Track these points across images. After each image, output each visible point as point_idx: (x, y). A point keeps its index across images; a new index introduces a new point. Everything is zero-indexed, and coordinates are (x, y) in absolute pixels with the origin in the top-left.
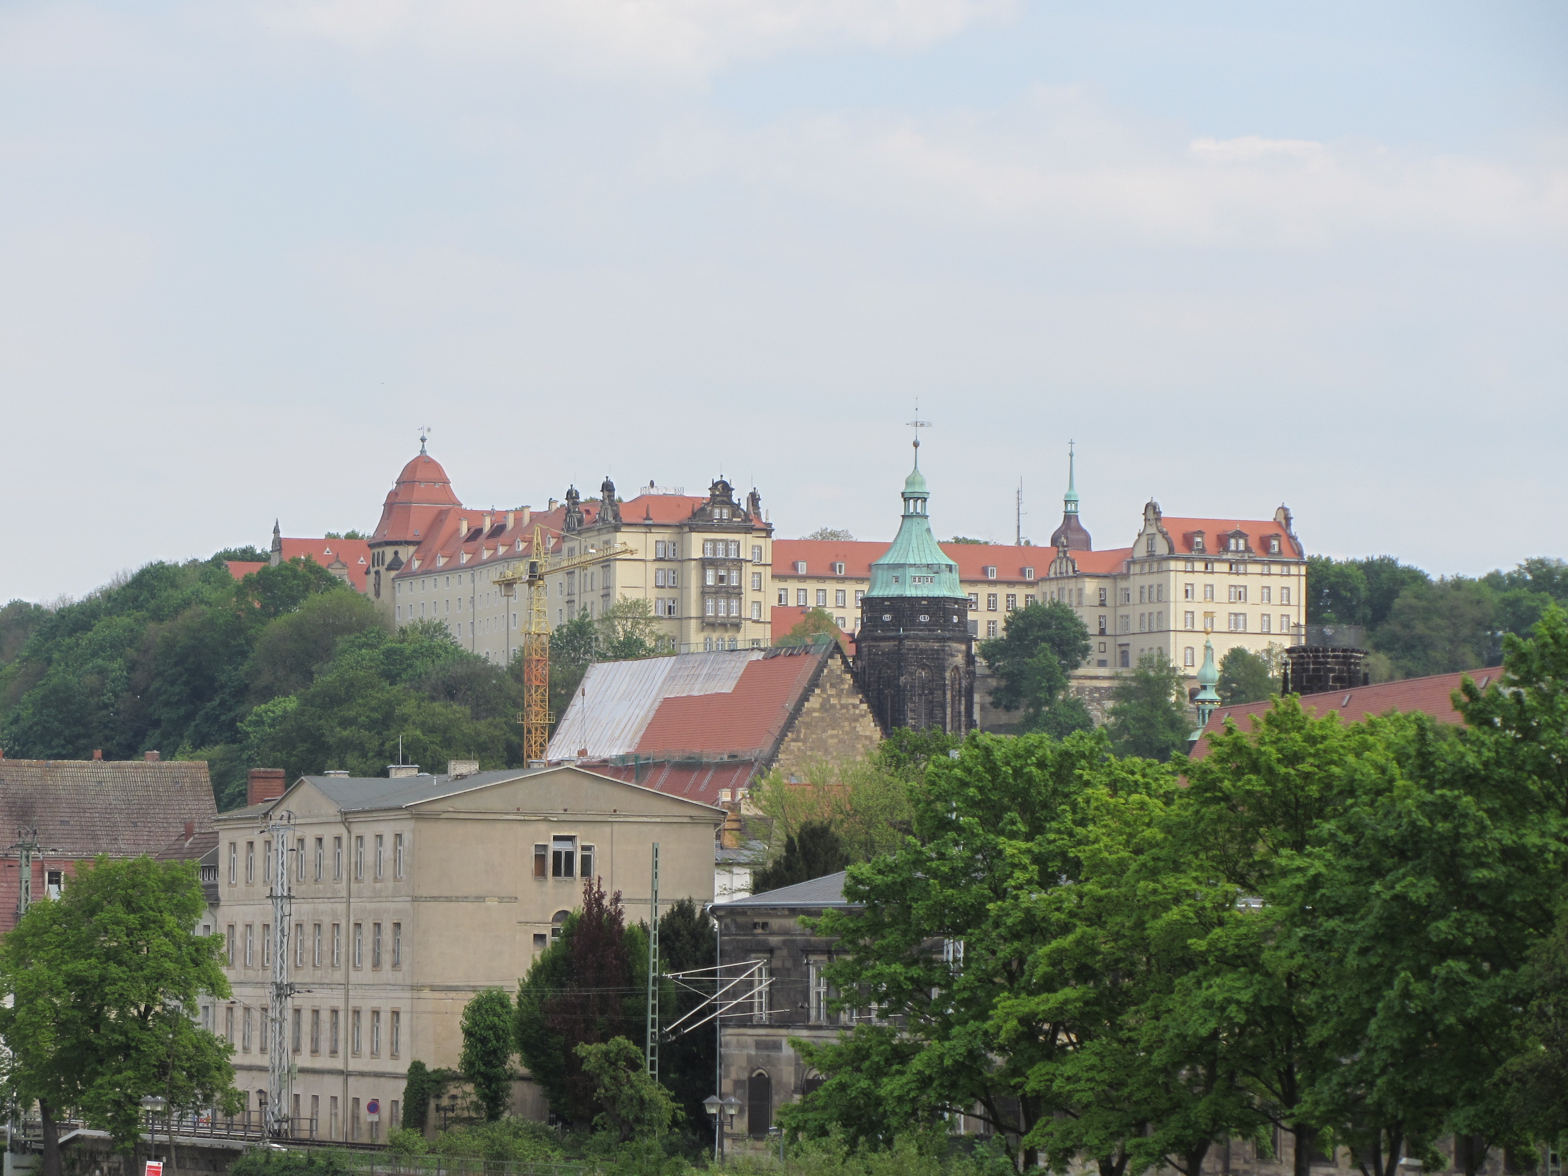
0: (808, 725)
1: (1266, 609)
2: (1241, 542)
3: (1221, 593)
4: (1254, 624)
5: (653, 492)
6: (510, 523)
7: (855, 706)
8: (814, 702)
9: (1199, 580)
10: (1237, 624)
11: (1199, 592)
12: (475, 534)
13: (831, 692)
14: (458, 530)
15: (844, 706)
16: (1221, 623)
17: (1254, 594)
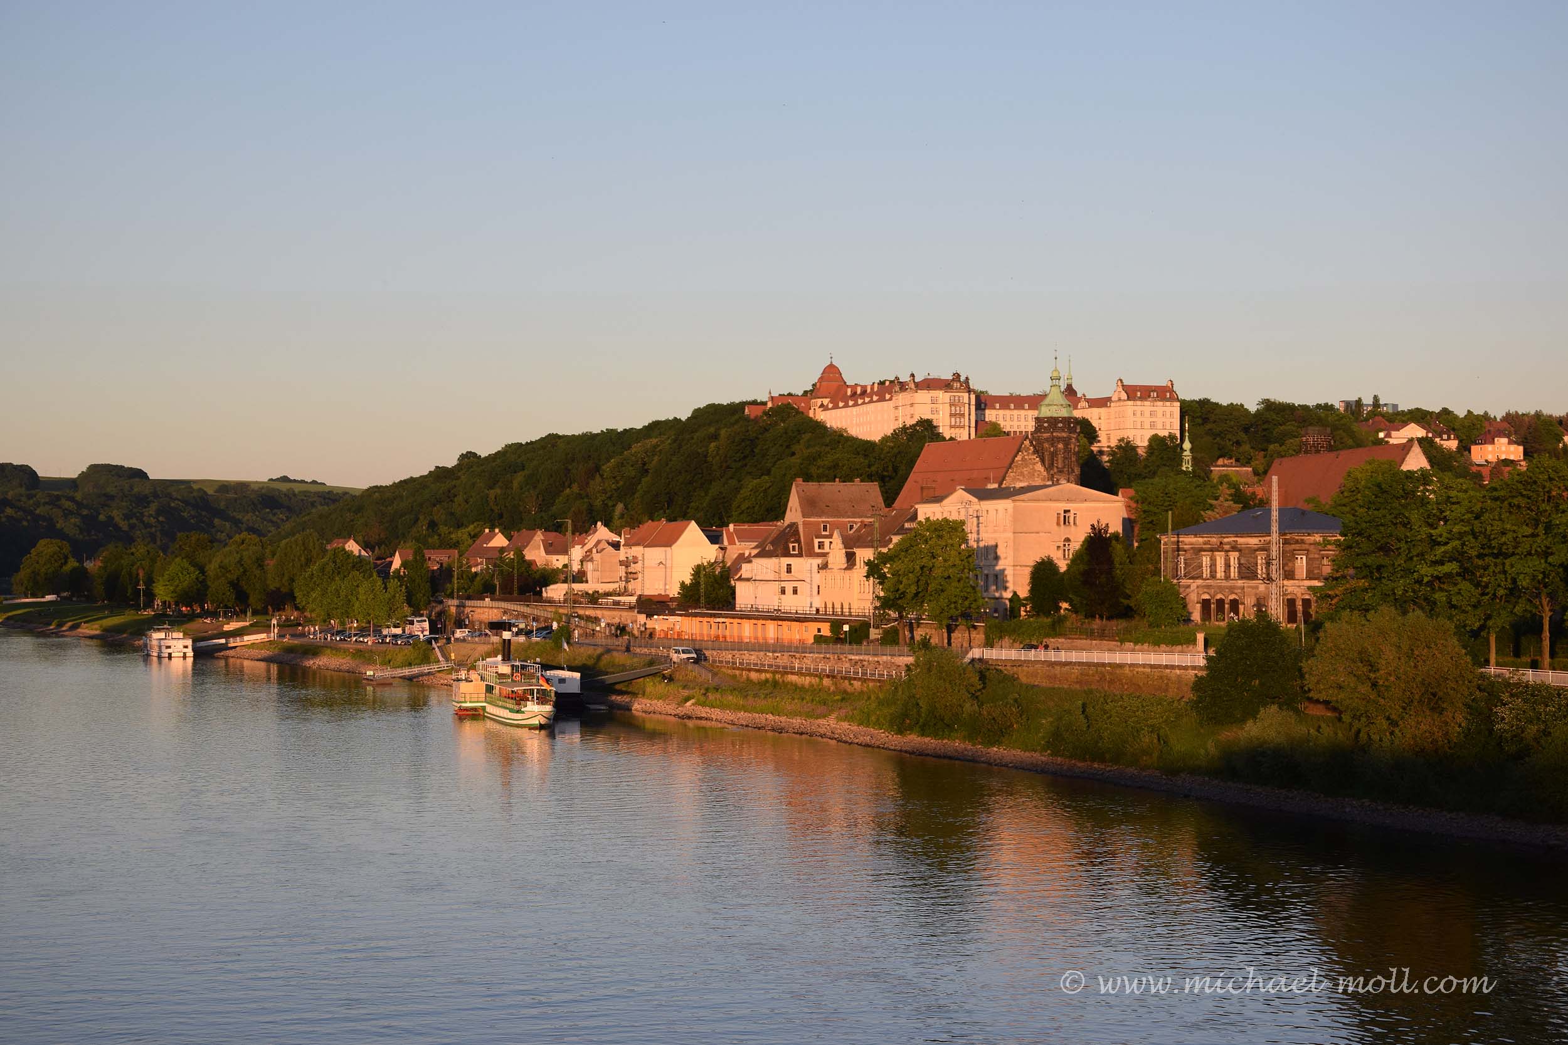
0: (1017, 466)
1: (1164, 420)
2: (1155, 394)
3: (1147, 414)
4: (1160, 426)
5: (929, 377)
6: (869, 390)
7: (1034, 459)
8: (1018, 458)
9: (1139, 409)
10: (1153, 425)
11: (1138, 414)
12: (854, 394)
13: (1025, 454)
14: (846, 393)
15: (1030, 459)
16: (1147, 425)
17: (1160, 414)
